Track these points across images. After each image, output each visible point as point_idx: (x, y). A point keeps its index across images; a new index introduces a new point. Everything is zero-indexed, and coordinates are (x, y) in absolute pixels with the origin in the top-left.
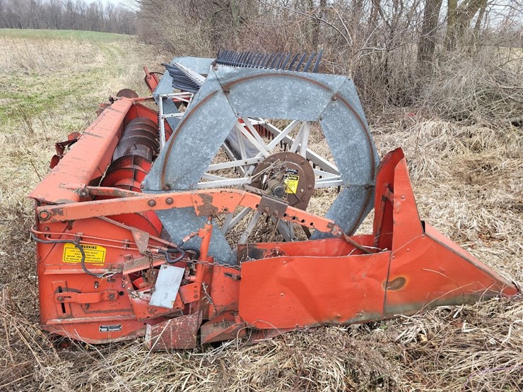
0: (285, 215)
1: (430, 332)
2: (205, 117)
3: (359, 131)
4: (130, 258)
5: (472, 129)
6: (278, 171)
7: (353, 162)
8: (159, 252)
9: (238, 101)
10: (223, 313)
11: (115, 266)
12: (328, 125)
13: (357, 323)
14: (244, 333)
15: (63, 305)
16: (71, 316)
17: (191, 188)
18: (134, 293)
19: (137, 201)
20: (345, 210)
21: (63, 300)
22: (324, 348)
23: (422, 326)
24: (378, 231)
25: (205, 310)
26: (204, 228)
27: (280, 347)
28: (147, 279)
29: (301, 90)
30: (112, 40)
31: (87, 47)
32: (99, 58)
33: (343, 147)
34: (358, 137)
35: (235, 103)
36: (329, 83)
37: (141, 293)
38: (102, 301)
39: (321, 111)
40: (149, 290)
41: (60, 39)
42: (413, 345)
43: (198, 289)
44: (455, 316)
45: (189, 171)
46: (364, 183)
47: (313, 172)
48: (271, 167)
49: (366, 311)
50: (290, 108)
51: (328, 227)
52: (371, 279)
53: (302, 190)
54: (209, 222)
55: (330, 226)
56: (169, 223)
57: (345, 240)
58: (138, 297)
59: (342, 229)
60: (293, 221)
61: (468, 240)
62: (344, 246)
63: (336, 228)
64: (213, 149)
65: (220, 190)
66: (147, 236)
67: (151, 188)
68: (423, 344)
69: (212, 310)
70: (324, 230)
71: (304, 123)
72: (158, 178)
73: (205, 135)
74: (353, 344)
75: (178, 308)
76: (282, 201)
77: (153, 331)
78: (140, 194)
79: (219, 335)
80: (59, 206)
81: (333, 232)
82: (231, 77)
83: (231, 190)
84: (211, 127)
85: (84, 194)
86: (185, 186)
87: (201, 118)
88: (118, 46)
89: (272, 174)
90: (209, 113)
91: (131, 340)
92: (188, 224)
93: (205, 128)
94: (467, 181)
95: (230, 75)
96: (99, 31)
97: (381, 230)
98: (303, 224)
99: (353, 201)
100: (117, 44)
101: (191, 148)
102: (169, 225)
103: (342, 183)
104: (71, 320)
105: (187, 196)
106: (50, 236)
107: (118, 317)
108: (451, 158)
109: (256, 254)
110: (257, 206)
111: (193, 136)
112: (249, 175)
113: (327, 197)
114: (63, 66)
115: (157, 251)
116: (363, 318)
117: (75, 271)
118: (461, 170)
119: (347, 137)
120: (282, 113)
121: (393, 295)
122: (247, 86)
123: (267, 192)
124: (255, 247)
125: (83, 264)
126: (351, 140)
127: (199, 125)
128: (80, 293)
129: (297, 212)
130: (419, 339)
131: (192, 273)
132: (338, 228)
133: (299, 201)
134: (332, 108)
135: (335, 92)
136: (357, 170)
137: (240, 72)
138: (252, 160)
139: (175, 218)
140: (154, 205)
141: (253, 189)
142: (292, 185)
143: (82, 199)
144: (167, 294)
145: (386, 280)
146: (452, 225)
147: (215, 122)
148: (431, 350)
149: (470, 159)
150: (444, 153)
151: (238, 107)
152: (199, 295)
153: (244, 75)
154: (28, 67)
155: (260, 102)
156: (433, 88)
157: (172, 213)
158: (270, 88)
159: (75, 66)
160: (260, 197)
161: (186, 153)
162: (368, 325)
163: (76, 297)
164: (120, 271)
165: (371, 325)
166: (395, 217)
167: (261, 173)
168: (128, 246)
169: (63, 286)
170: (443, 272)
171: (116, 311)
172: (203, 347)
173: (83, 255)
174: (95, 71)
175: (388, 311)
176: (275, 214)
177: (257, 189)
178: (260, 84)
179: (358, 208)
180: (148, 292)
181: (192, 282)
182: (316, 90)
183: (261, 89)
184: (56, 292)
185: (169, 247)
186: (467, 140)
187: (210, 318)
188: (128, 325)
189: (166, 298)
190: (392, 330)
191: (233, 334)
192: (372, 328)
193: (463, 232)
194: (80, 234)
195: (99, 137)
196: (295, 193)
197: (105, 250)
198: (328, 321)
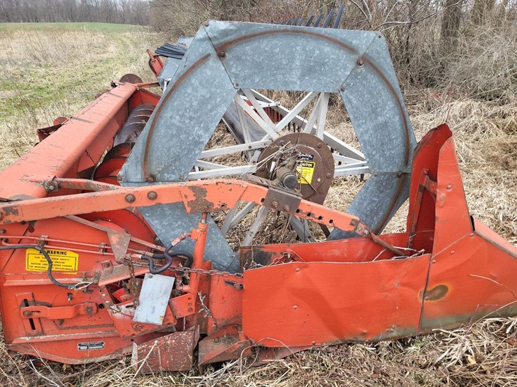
0: (298, 211)
1: (479, 351)
2: (195, 90)
3: (391, 104)
4: (108, 265)
5: (505, 109)
6: (289, 157)
7: (382, 144)
8: (142, 258)
9: (237, 68)
10: (225, 327)
11: (91, 274)
12: (351, 97)
13: (387, 339)
14: (249, 352)
15: (31, 321)
16: (43, 333)
17: (181, 179)
18: (114, 307)
19: (111, 196)
20: (371, 203)
21: (30, 314)
22: (347, 374)
23: (467, 343)
24: (413, 228)
25: (204, 323)
26: (197, 228)
27: (293, 370)
28: (129, 290)
29: (317, 52)
30: (125, 31)
31: (99, 38)
32: (112, 48)
33: (370, 125)
34: (389, 112)
35: (233, 70)
36: (354, 42)
37: (123, 307)
38: (78, 315)
39: (343, 80)
40: (132, 304)
41: (74, 31)
42: (458, 368)
43: (193, 301)
44: (508, 331)
45: (178, 158)
46: (395, 170)
47: (332, 157)
48: (280, 151)
49: (398, 326)
50: (303, 75)
51: (352, 224)
52: (406, 288)
53: (319, 180)
54: (203, 221)
55: (354, 223)
56: (156, 222)
57: (371, 239)
58: (119, 312)
59: (368, 226)
60: (308, 218)
61: (513, 234)
62: (371, 246)
63: (361, 226)
64: (206, 129)
65: (215, 181)
66: (127, 238)
67: (131, 180)
68: (470, 368)
69: (212, 324)
70: (346, 228)
71: (322, 95)
72: (140, 168)
73: (196, 112)
74: (384, 369)
75: (169, 324)
76: (295, 194)
77: (139, 351)
78: (116, 186)
79: (220, 355)
80: (12, 204)
81: (357, 231)
82: (227, 35)
83: (230, 181)
84: (204, 102)
85: (52, 187)
86: (173, 177)
87: (189, 91)
88: (130, 36)
89: (281, 160)
90: (200, 83)
91: (116, 360)
92: (179, 223)
93: (195, 103)
94: (503, 165)
95: (225, 33)
96: (113, 22)
97: (416, 227)
98: (320, 221)
99: (381, 192)
100: (129, 34)
101: (179, 130)
102: (155, 224)
103: (368, 171)
104: (42, 338)
105: (174, 189)
106: (7, 241)
107: (100, 333)
108: (482, 141)
109: (262, 258)
110: (263, 200)
111: (181, 113)
112: (254, 162)
113: (346, 186)
114: (75, 57)
115: (140, 256)
116: (394, 334)
117: (42, 281)
118: (496, 153)
119: (374, 113)
120: (293, 83)
121: (432, 306)
122: (248, 48)
123: (275, 182)
124: (261, 250)
125: (50, 273)
126: (381, 116)
127: (188, 99)
128: (50, 306)
129: (312, 207)
130: (465, 361)
131: (185, 282)
132: (363, 226)
133: (314, 193)
134: (357, 74)
135: (361, 53)
136: (388, 154)
137: (239, 29)
138: (256, 144)
139: (163, 216)
140: (133, 200)
141: (258, 179)
142: (307, 174)
143: (49, 193)
144: (154, 307)
145: (423, 289)
146: (492, 217)
147: (208, 96)
148: (482, 376)
149: (505, 142)
150: (474, 136)
151: (236, 76)
152: (194, 308)
153: (243, 33)
154: (41, 59)
155: (265, 69)
156: (459, 66)
157: (160, 209)
158: (277, 50)
159: (88, 56)
160: (267, 189)
161: (172, 136)
162: (400, 340)
163: (46, 312)
164: (96, 281)
165: (404, 342)
166: (438, 213)
167: (268, 159)
168: (106, 250)
169: (30, 299)
170: (494, 278)
171: (96, 326)
172: (201, 369)
173: (50, 262)
174: (107, 61)
175: (425, 325)
176: (285, 210)
177: (263, 179)
178: (265, 44)
179: (388, 201)
180: (131, 306)
181: (186, 293)
182: (337, 52)
183: (266, 51)
184: (21, 306)
185: (156, 251)
186: (501, 121)
187: (209, 333)
188: (112, 342)
189: (153, 312)
190: (430, 348)
191: (236, 354)
192: (406, 345)
193: (507, 226)
194: (44, 237)
195: (88, 122)
196: (310, 183)
197: (77, 255)
198: (351, 338)
